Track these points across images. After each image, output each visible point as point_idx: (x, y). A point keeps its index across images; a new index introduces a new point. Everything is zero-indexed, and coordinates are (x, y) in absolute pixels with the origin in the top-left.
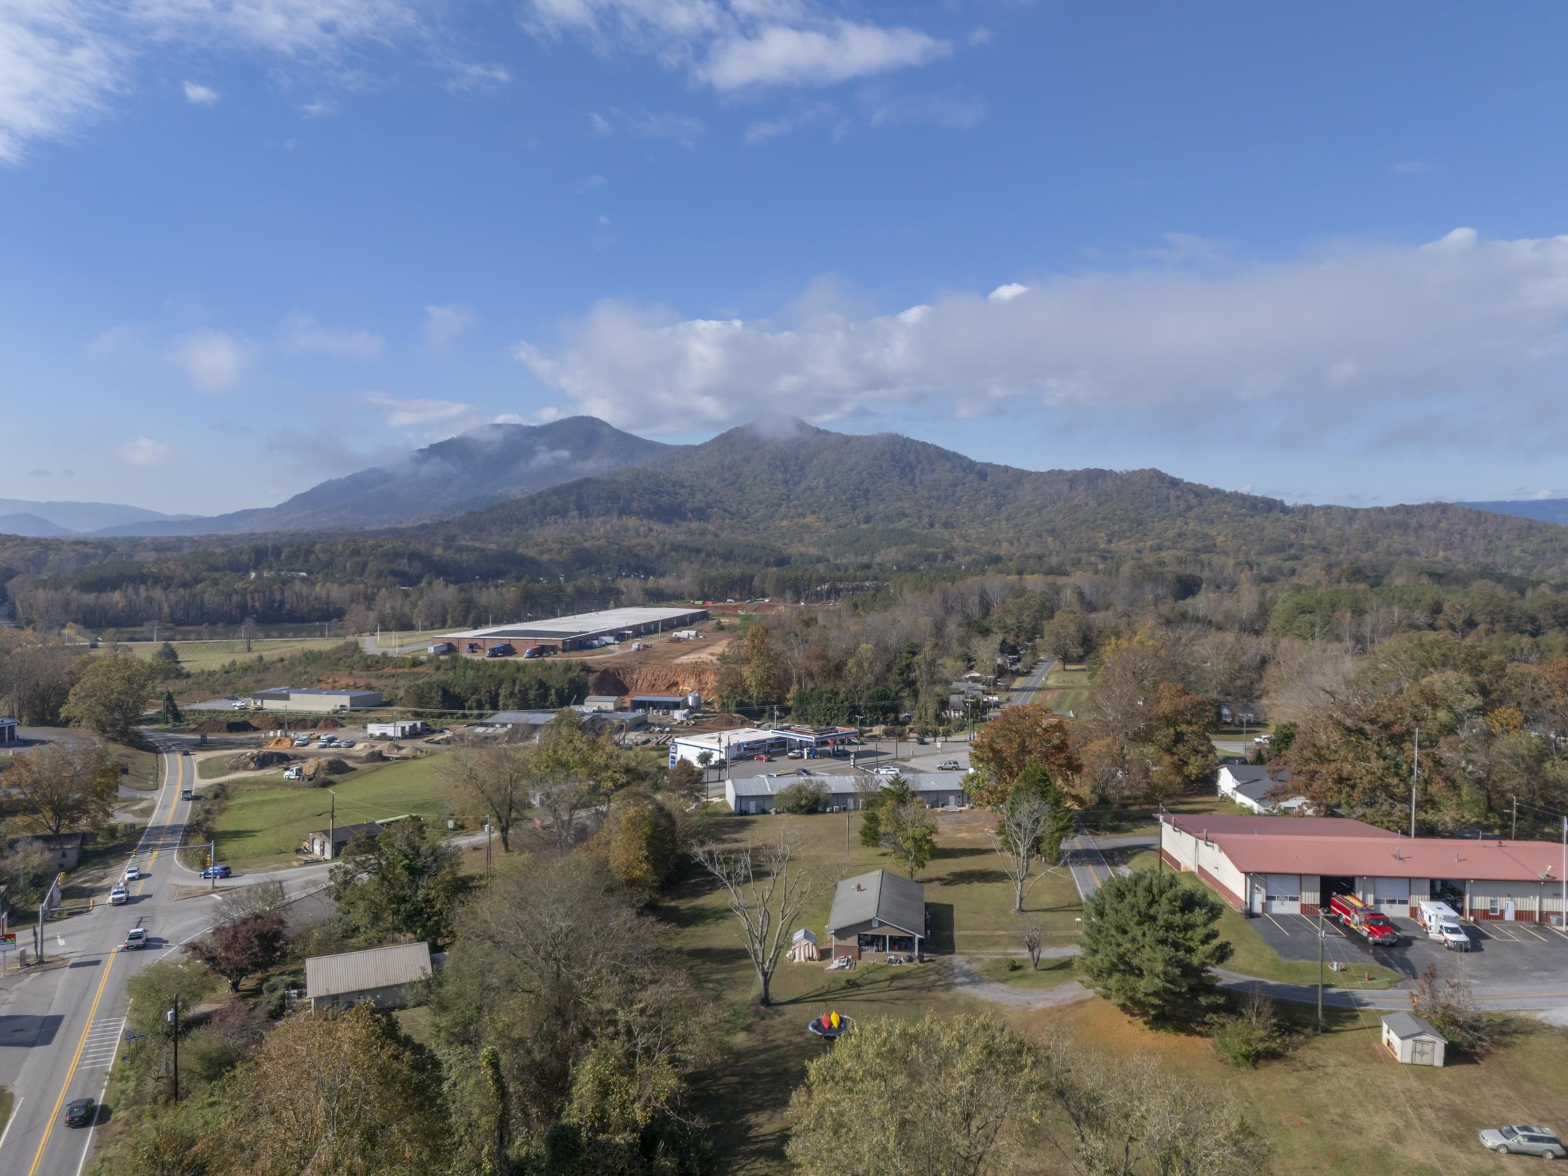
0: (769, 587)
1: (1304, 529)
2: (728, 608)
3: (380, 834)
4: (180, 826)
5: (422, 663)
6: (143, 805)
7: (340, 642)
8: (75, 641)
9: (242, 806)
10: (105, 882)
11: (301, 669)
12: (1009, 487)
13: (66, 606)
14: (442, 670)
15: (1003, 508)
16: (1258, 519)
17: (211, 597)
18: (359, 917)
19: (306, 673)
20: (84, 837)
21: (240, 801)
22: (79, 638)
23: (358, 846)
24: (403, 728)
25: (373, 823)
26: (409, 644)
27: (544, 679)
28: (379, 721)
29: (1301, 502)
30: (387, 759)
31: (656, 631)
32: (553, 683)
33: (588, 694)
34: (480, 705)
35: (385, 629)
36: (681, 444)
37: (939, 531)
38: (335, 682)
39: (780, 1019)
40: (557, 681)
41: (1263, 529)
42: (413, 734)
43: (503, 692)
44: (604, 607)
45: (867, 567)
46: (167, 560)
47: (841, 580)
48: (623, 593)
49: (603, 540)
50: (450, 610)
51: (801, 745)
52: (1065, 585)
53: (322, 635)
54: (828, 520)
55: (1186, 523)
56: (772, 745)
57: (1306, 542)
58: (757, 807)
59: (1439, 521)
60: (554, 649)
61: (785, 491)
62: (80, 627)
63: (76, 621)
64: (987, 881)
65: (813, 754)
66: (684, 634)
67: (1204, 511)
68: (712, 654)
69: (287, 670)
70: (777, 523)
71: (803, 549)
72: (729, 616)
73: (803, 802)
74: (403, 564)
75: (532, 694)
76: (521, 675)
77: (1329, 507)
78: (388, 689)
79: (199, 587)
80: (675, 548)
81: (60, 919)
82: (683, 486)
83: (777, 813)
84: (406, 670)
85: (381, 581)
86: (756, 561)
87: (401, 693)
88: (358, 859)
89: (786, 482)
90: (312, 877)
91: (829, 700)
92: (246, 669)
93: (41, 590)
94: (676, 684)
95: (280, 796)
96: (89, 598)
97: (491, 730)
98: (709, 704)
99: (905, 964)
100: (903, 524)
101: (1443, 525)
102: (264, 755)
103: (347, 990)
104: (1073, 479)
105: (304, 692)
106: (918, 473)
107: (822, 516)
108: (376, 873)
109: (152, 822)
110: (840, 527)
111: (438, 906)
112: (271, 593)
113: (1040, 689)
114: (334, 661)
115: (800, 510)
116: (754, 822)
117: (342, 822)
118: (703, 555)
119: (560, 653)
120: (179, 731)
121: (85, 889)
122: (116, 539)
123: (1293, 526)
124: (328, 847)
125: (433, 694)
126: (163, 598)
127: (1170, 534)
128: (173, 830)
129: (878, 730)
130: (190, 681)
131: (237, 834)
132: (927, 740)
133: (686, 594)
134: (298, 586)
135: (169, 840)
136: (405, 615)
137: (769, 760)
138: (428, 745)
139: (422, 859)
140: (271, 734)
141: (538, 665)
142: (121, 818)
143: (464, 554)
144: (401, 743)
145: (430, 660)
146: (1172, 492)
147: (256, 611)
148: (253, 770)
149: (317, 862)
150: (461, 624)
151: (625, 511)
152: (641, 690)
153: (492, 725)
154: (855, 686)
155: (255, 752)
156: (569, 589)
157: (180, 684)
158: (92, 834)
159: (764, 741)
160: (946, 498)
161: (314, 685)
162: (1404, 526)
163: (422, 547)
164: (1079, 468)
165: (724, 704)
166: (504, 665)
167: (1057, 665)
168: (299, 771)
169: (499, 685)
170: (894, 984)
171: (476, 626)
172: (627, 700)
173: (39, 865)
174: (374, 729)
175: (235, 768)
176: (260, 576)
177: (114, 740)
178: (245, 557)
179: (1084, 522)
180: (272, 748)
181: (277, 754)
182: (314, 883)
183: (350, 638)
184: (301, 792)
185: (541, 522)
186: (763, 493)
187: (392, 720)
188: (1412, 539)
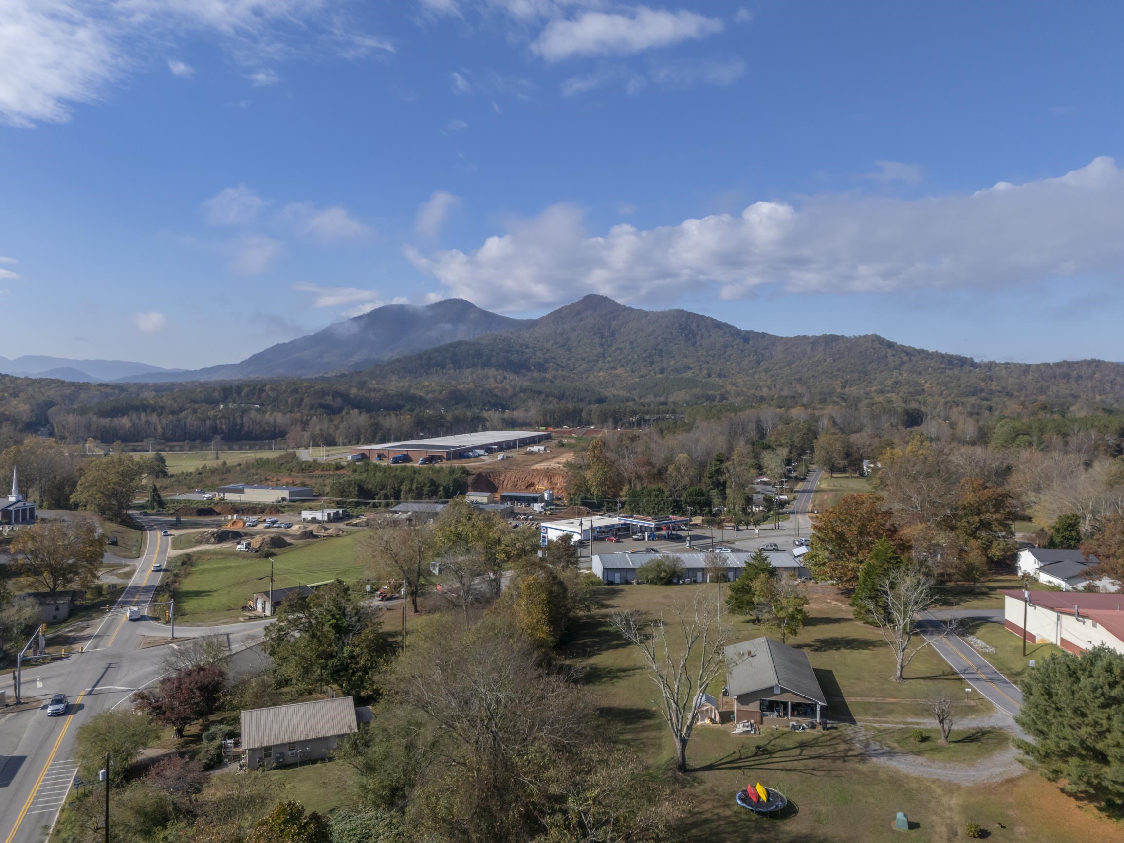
0: (594, 417)
1: (991, 379)
2: (564, 432)
3: (310, 596)
4: (153, 586)
5: (343, 467)
6: (127, 569)
7: (283, 453)
8: (94, 451)
9: (203, 572)
10: (87, 632)
11: (253, 471)
12: (766, 348)
13: (88, 427)
14: (358, 473)
15: (762, 364)
16: (956, 371)
17: (191, 421)
18: (291, 670)
19: (257, 474)
20: (74, 594)
21: (201, 567)
22: (97, 449)
23: (290, 606)
24: (329, 514)
25: (305, 586)
26: (333, 455)
27: (435, 479)
28: (311, 509)
29: (986, 360)
30: (316, 537)
31: (514, 447)
32: (441, 482)
33: (468, 491)
34: (386, 497)
35: (316, 445)
36: (525, 318)
37: (714, 379)
38: (278, 480)
39: (701, 788)
40: (444, 481)
41: (959, 379)
42: (337, 519)
43: (403, 488)
44: (475, 430)
45: (664, 404)
46: (162, 396)
47: (647, 413)
48: (488, 421)
49: (471, 384)
50: (363, 431)
51: (642, 530)
52: (822, 415)
53: (270, 449)
54: (633, 371)
55: (900, 374)
56: (619, 530)
57: (993, 388)
58: (621, 578)
59: (1094, 373)
60: (440, 458)
61: (601, 351)
62: (98, 442)
63: (95, 438)
64: (853, 648)
65: (652, 537)
66: (535, 448)
67: (914, 366)
68: (559, 463)
69: (243, 472)
70: (596, 374)
71: (615, 392)
72: (566, 437)
73: (663, 575)
74: (328, 400)
75: (426, 490)
76: (417, 476)
77: (1007, 363)
78: (318, 486)
79: (183, 414)
80: (523, 390)
81: (44, 664)
82: (527, 347)
83: (638, 583)
84: (331, 472)
85: (313, 412)
86: (582, 400)
87: (327, 489)
88: (290, 617)
89: (602, 345)
90: (251, 632)
91: (657, 496)
92: (213, 471)
93: (71, 415)
94: (533, 484)
95: (233, 564)
96: (105, 421)
97: (397, 515)
98: (559, 499)
99: (808, 730)
100: (689, 374)
101: (1097, 375)
102: (222, 533)
103: (278, 742)
104: (814, 342)
105: (255, 488)
106: (698, 337)
107: (628, 369)
108: (306, 631)
109: (131, 583)
110: (642, 376)
111: (362, 662)
112: (234, 418)
113: (817, 491)
114: (277, 466)
115: (612, 364)
116: (622, 590)
117: (280, 585)
118: (543, 396)
119: (445, 461)
120: (161, 515)
121: (69, 637)
122: (128, 384)
123: (982, 376)
124: (268, 606)
125: (351, 489)
126: (158, 422)
127: (889, 382)
128: (146, 589)
129: (698, 520)
130: (173, 479)
131: (198, 594)
132: (741, 528)
133: (533, 422)
134: (253, 414)
135: (143, 598)
136: (330, 435)
137: (618, 541)
138: (348, 527)
139: (348, 618)
140: (229, 517)
141: (429, 469)
142: (106, 579)
143: (372, 393)
144: (327, 525)
145: (348, 465)
146: (889, 351)
147: (223, 432)
148: (213, 543)
149: (259, 617)
150: (372, 441)
151: (486, 365)
152: (506, 489)
153: (396, 512)
154: (674, 487)
155: (215, 530)
156: (449, 417)
157: (166, 482)
158: (80, 591)
159: (613, 526)
160: (720, 356)
161: (263, 483)
162: (1067, 377)
163: (342, 388)
164: (819, 334)
165: (571, 499)
166: (404, 469)
167: (824, 474)
168: (248, 545)
169: (401, 483)
170: (805, 752)
171: (382, 441)
172: (498, 496)
173: (30, 617)
174: (307, 515)
175: (200, 542)
176: (226, 407)
177: (111, 520)
178: (216, 394)
179: (824, 373)
180: (229, 527)
181: (232, 532)
182: (253, 637)
183: (291, 450)
184: (249, 561)
185: (427, 373)
186: (585, 352)
187: (320, 508)
188: (1074, 386)
